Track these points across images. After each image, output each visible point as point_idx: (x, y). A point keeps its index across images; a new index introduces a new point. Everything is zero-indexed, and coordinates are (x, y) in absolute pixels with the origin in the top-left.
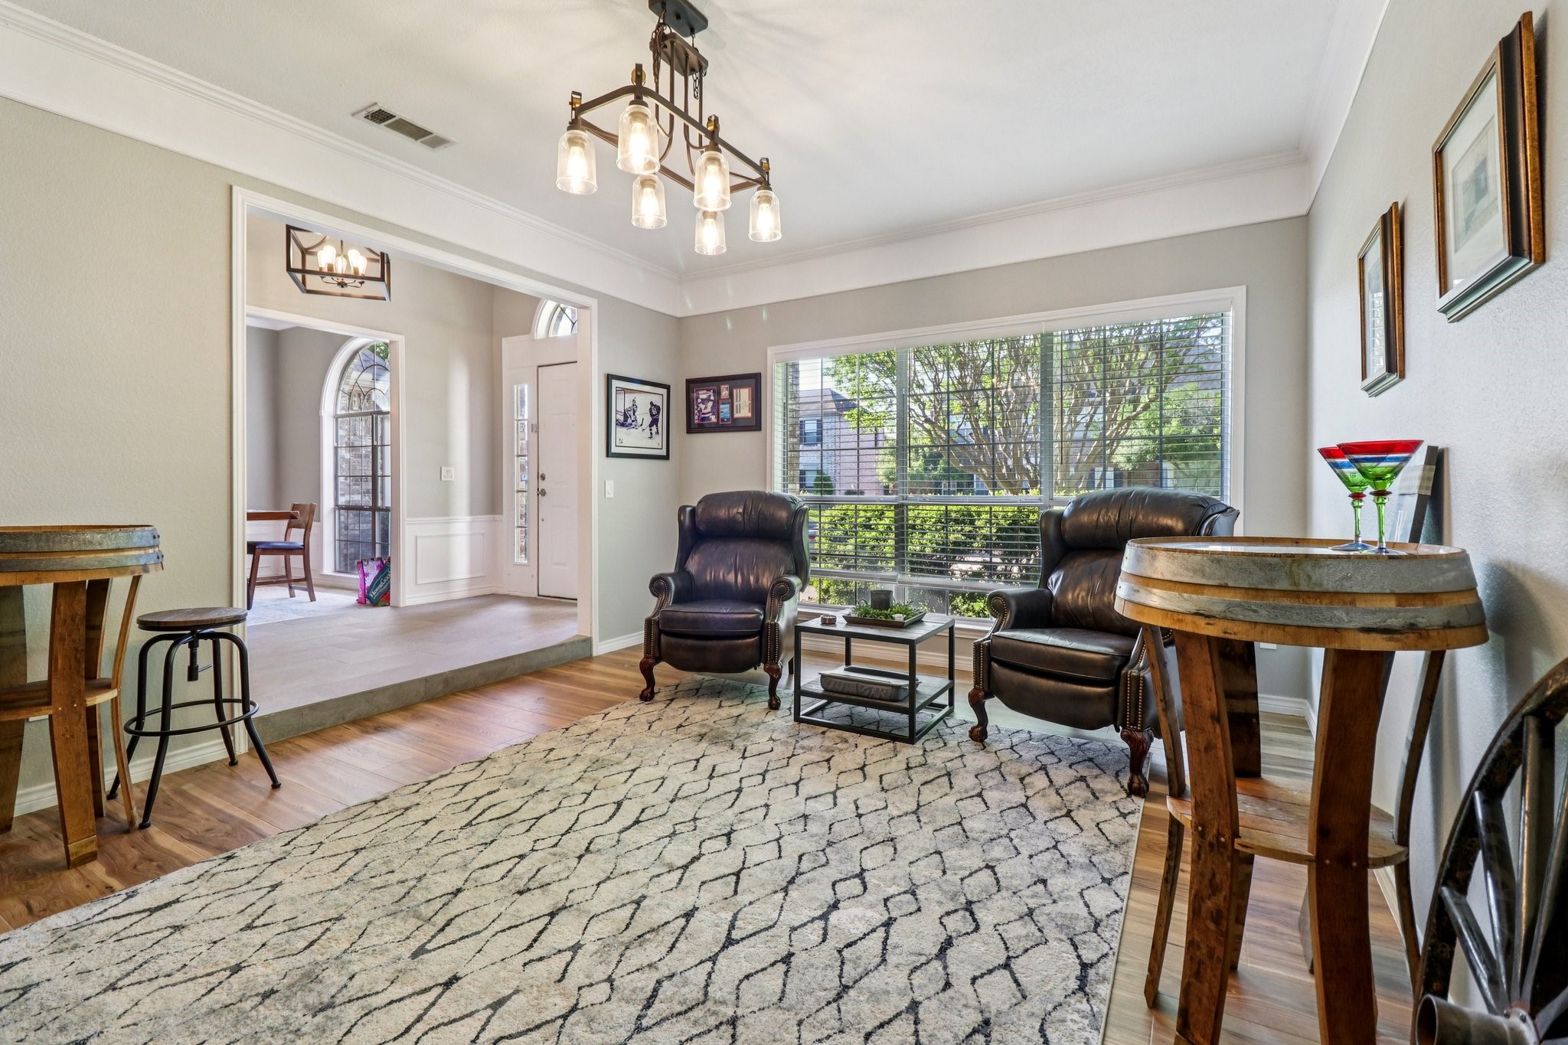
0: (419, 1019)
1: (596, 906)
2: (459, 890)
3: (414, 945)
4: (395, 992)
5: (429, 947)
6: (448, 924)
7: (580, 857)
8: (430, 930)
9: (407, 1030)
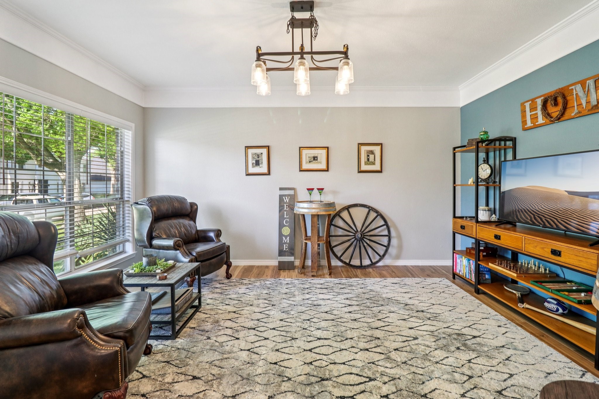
0: (421, 326)
1: (366, 325)
2: (395, 350)
3: (416, 342)
4: (425, 333)
5: (412, 339)
6: (404, 341)
7: (352, 339)
8: (410, 343)
9: (424, 325)
